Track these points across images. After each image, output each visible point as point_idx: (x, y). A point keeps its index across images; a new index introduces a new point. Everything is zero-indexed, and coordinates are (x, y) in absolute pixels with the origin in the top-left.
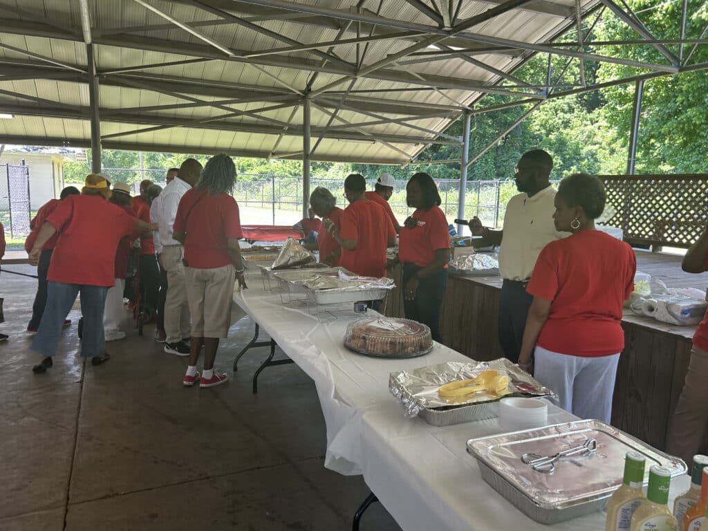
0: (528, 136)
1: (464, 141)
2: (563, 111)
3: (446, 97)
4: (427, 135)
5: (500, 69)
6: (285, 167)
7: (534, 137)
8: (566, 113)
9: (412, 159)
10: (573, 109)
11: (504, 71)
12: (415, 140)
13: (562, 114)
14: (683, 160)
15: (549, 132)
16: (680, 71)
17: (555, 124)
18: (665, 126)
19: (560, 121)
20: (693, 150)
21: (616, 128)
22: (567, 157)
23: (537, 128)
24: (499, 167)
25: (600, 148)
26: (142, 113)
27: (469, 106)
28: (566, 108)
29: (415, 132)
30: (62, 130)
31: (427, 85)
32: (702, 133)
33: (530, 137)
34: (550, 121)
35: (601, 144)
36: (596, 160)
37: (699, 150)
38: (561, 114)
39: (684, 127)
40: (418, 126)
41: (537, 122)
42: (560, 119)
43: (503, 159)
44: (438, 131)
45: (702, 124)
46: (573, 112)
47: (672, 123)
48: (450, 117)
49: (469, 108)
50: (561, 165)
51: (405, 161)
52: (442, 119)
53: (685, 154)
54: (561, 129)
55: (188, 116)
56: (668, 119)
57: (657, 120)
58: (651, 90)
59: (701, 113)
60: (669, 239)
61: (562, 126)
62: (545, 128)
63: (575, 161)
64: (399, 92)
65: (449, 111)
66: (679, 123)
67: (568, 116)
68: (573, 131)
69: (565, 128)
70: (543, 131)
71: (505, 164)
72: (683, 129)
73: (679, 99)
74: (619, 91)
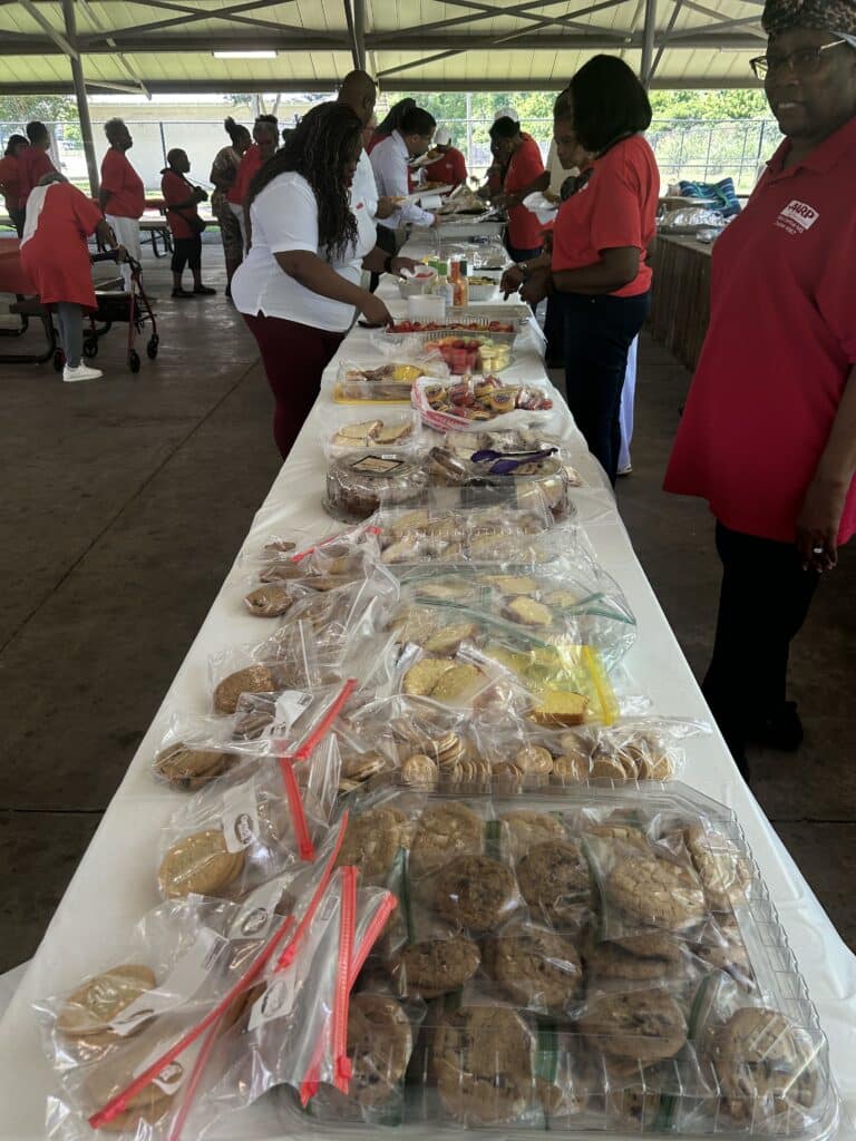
6: (723, 104)
26: (426, 33)
30: (309, 68)
55: (485, 31)
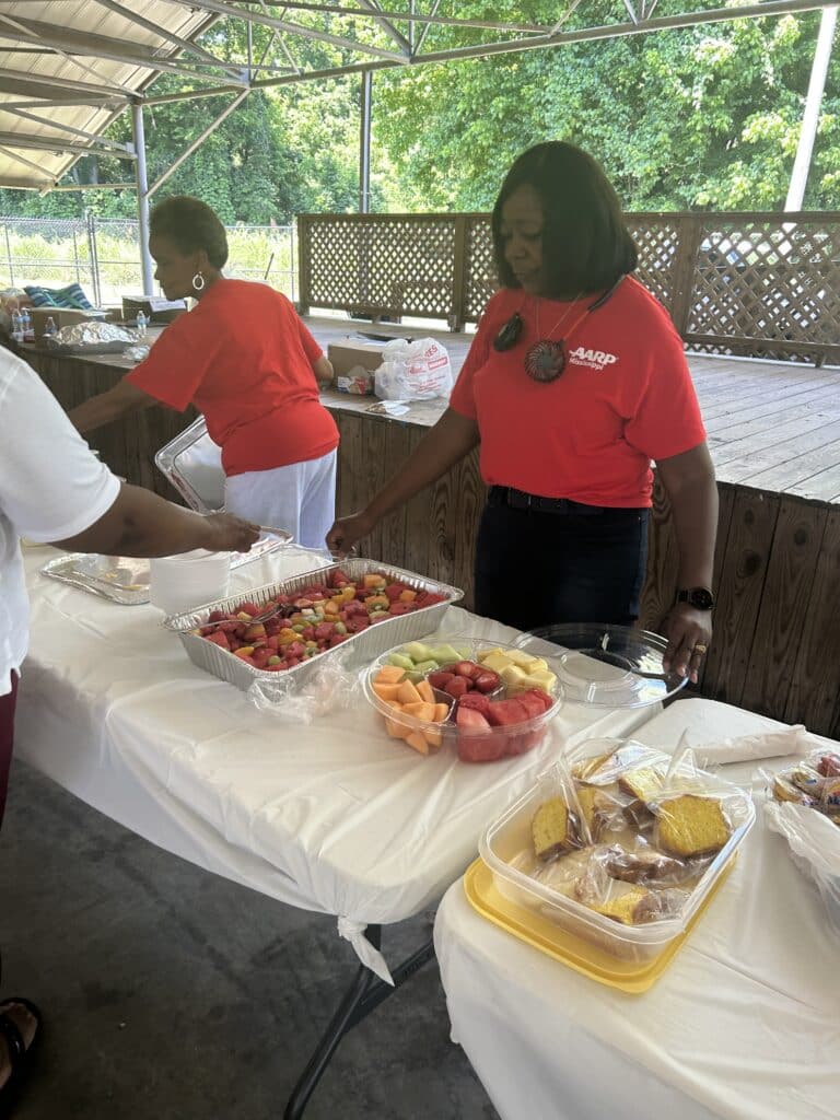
0: (280, 153)
1: (136, 152)
2: (333, 113)
3: (91, 71)
4: (74, 137)
5: (172, 32)
7: (290, 157)
8: (337, 116)
9: (58, 180)
10: (348, 111)
11: (182, 35)
12: (57, 145)
13: (332, 118)
14: (471, 200)
15: (316, 147)
16: (412, 62)
17: (322, 134)
18: (446, 147)
19: (330, 131)
20: (481, 187)
21: (388, 146)
22: (340, 192)
23: (296, 139)
24: (239, 204)
25: (387, 178)
27: (137, 90)
28: (337, 109)
29: (49, 131)
31: (41, 44)
32: (491, 161)
33: (285, 156)
34: (315, 129)
35: (388, 173)
36: (382, 199)
37: (488, 187)
38: (330, 119)
39: (469, 151)
40: (53, 120)
41: (296, 128)
42: (329, 126)
43: (245, 190)
44: (92, 133)
45: (489, 147)
46: (348, 116)
47: (454, 142)
48: (109, 107)
49: (136, 94)
50: (333, 205)
51: (45, 183)
52: (95, 110)
53: (473, 191)
54: (331, 144)
56: (449, 137)
57: (436, 137)
58: (428, 88)
59: (488, 130)
60: (474, 313)
61: (334, 139)
62: (308, 141)
63: (351, 199)
64: (7, 53)
65: (103, 96)
66: (463, 144)
67: (340, 122)
68: (348, 148)
69: (338, 141)
70: (306, 146)
71: (247, 199)
72: (468, 154)
73: (460, 106)
74: (387, 87)
